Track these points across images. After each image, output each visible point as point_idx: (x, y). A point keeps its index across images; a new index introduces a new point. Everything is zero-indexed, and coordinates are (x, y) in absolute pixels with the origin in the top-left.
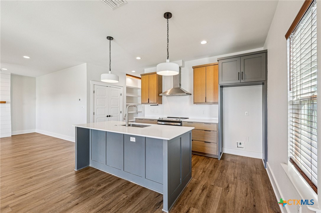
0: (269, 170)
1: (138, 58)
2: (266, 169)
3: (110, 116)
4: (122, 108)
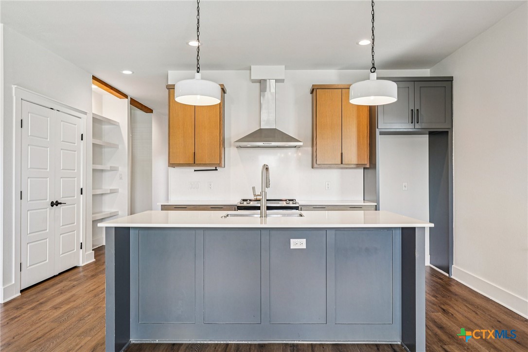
3: (57, 203)
4: (83, 179)
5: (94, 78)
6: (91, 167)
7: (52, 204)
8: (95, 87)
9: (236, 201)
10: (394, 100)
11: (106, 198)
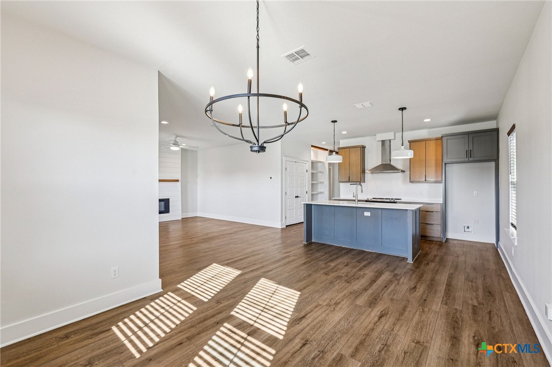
0: (501, 250)
1: (344, 132)
2: (498, 249)
3: (298, 197)
4: (308, 187)
5: (312, 146)
6: (311, 182)
7: (296, 197)
8: (312, 148)
9: (366, 199)
10: (413, 157)
11: (320, 196)
